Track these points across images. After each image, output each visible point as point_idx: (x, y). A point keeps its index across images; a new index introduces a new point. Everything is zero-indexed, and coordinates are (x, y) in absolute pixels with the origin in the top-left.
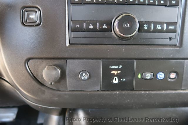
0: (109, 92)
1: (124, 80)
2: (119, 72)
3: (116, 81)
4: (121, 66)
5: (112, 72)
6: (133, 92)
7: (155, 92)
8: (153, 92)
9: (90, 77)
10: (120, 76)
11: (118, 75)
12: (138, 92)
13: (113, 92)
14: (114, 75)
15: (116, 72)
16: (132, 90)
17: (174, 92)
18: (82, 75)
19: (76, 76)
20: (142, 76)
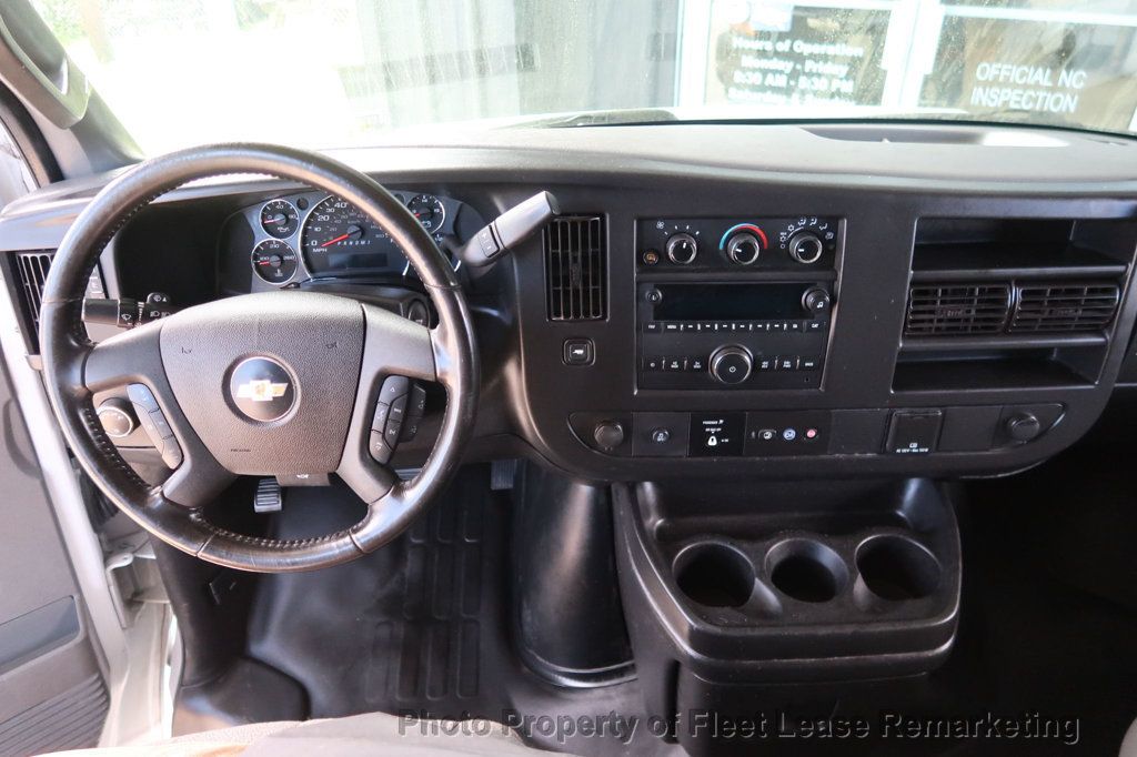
0: (700, 459)
1: (727, 440)
2: (719, 429)
3: (712, 442)
4: (721, 421)
5: (707, 430)
6: (741, 458)
7: (779, 458)
8: (775, 459)
9: (670, 438)
10: (719, 436)
11: (716, 434)
12: (750, 459)
13: (707, 459)
14: (710, 434)
15: (713, 430)
16: (740, 454)
17: (811, 458)
18: (658, 435)
19: (648, 437)
20: (757, 434)
